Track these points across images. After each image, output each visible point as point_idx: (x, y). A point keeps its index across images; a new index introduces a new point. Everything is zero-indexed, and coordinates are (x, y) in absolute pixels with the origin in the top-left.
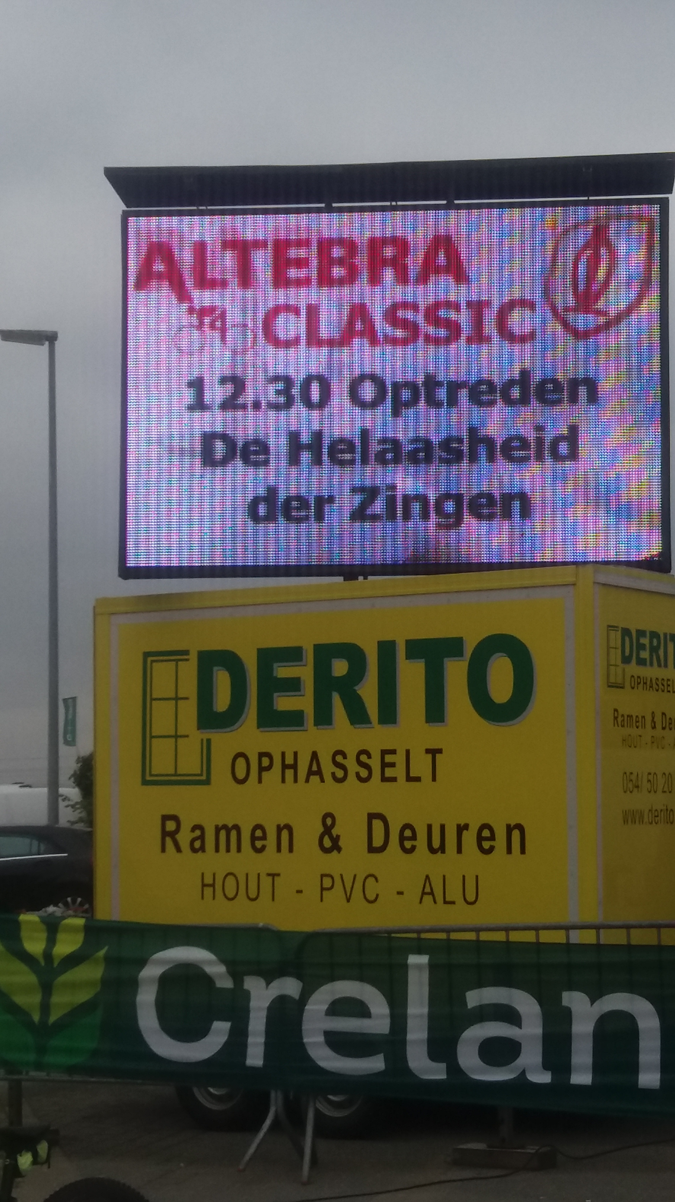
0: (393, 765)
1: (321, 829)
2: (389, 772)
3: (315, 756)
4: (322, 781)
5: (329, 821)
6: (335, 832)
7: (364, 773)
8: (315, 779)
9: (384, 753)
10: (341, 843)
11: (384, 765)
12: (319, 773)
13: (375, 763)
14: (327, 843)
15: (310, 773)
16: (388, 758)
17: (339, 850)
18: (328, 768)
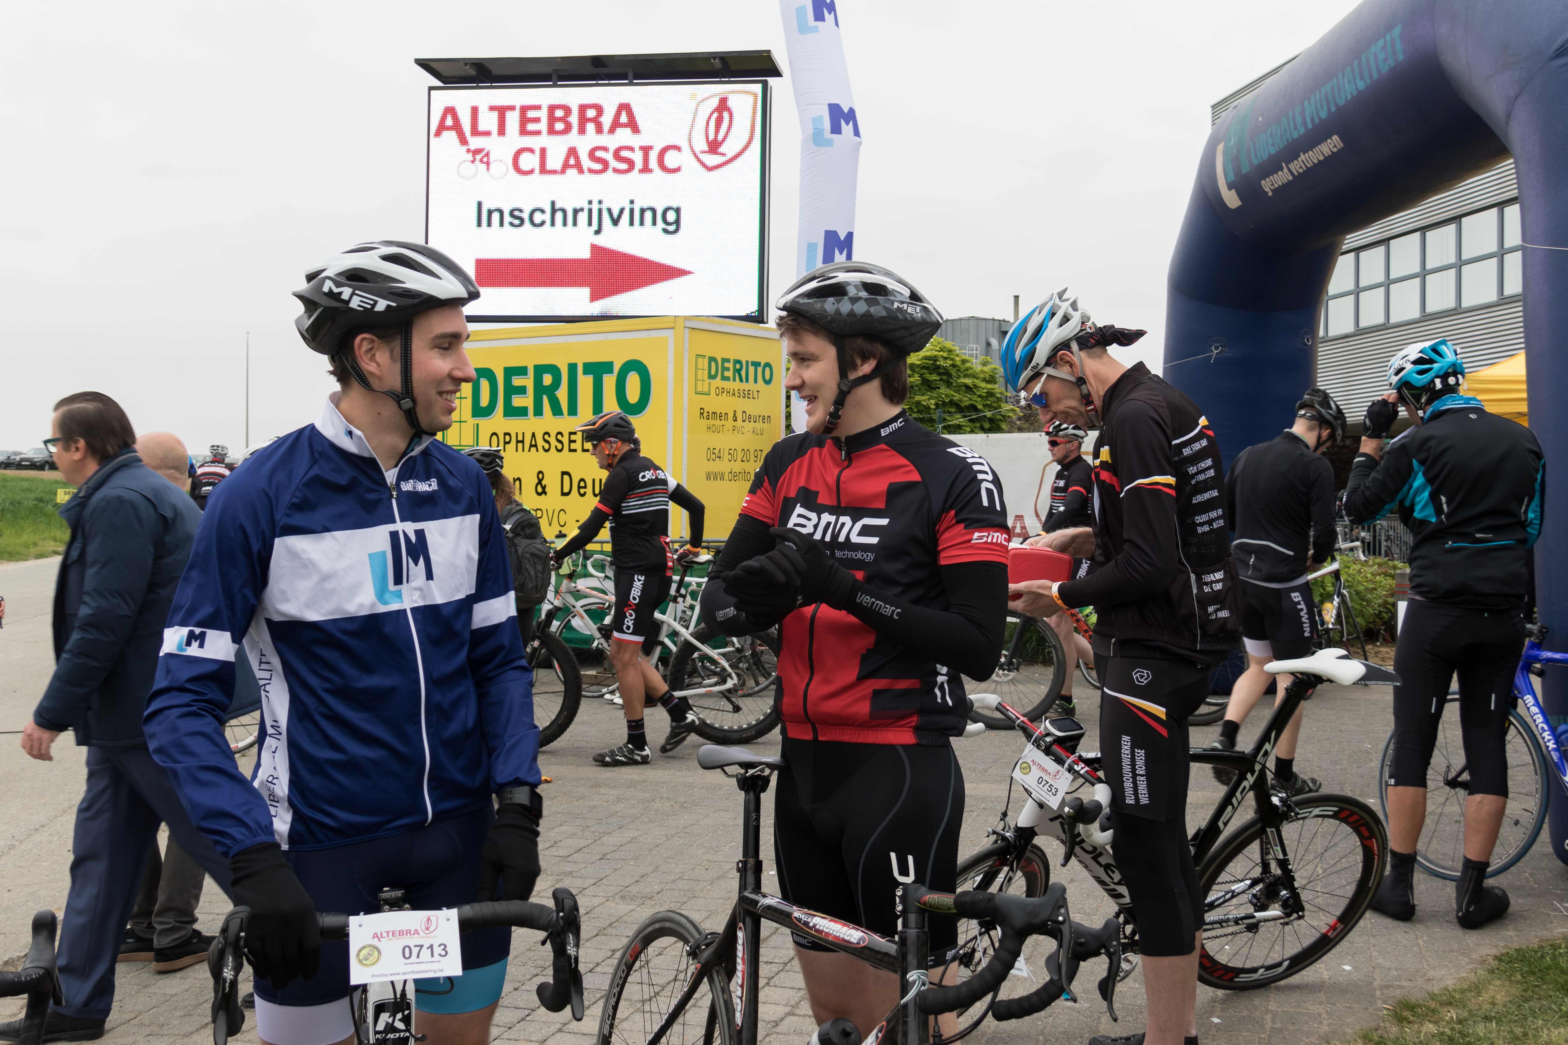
0: (574, 441)
1: (537, 481)
2: (573, 446)
3: (533, 435)
4: (537, 451)
5: (541, 476)
6: (543, 483)
7: (559, 446)
8: (533, 449)
9: (571, 433)
10: (547, 490)
11: (571, 441)
12: (536, 446)
13: (565, 440)
14: (540, 490)
15: (531, 446)
16: (573, 437)
17: (546, 493)
18: (540, 443)
